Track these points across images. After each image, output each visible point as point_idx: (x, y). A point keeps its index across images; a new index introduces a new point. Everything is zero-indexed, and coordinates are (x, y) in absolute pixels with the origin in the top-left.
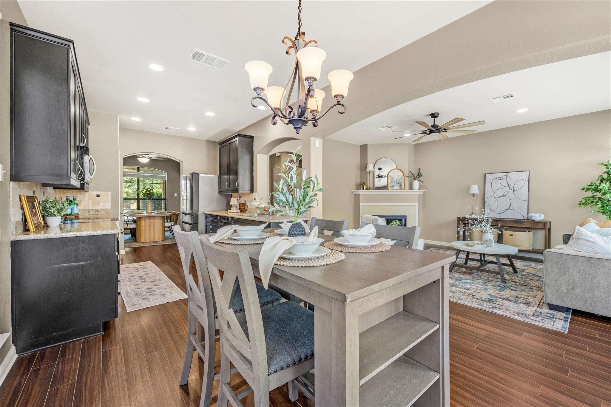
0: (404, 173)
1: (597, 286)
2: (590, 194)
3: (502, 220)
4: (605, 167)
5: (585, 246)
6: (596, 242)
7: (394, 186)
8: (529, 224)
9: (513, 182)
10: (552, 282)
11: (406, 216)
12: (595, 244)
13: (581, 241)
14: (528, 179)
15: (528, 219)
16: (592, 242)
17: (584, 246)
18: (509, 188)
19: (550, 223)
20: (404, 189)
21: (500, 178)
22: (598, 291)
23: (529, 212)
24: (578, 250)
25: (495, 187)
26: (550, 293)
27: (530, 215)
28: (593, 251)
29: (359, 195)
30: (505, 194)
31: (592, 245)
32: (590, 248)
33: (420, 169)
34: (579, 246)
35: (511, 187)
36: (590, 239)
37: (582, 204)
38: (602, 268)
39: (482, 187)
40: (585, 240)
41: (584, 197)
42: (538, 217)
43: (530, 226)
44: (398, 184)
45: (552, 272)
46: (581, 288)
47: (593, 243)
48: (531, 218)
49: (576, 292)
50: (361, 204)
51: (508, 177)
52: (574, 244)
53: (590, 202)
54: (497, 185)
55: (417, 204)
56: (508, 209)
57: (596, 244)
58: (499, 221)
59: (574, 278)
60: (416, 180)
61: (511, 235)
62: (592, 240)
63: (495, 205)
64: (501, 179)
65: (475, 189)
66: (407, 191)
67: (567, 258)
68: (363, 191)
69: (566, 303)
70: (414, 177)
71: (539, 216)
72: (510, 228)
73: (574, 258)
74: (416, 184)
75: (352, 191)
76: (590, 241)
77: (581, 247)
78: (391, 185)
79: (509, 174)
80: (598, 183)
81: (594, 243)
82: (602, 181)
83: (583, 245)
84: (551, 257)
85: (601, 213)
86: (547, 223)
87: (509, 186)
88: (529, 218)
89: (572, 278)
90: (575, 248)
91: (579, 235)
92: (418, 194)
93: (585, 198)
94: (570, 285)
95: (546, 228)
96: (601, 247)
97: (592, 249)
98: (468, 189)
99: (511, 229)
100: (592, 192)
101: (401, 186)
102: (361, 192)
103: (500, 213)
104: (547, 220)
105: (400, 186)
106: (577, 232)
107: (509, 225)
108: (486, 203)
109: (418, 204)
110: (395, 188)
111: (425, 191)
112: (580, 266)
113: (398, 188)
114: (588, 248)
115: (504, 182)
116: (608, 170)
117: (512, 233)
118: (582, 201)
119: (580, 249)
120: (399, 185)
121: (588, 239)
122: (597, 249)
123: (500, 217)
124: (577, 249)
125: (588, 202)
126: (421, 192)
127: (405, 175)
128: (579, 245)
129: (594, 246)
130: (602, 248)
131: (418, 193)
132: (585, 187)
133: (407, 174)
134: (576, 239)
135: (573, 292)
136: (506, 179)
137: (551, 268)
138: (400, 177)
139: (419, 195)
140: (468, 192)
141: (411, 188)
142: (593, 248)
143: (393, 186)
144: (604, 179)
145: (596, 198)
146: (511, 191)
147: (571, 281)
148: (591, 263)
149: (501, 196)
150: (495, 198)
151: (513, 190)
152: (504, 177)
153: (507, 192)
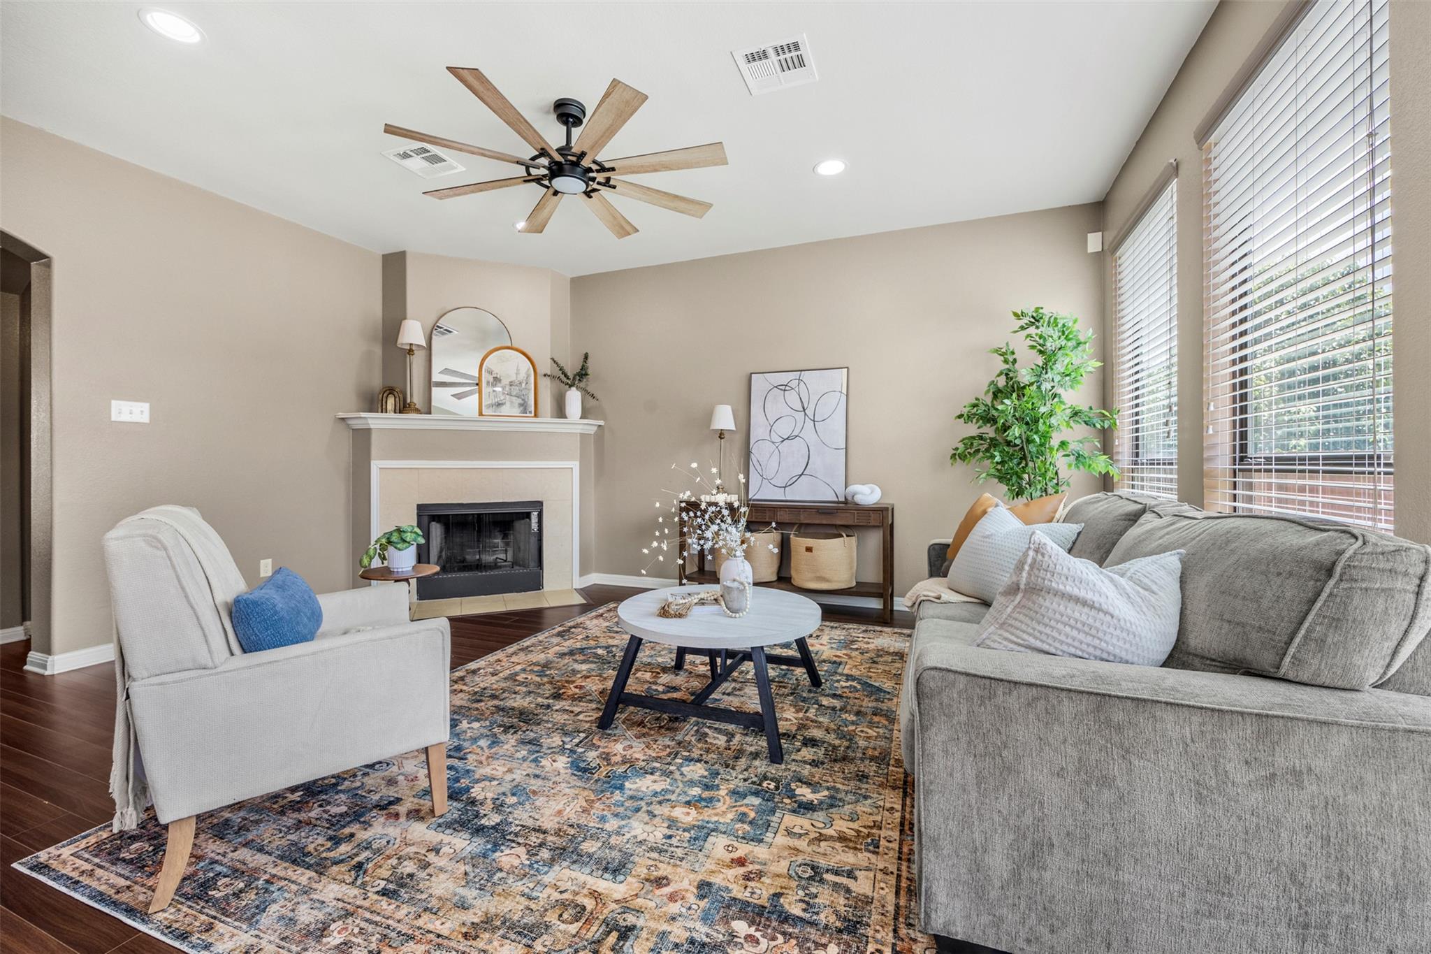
0: (537, 366)
1: (1133, 845)
2: (972, 429)
3: (788, 507)
4: (1002, 358)
5: (1065, 624)
6: (1104, 607)
7: (503, 404)
8: (848, 515)
9: (814, 399)
10: (952, 825)
11: (540, 504)
12: (1101, 615)
13: (1047, 603)
14: (844, 391)
15: (846, 502)
16: (1092, 607)
17: (1060, 626)
18: (805, 414)
19: (893, 509)
20: (536, 416)
21: (783, 388)
22: (1139, 868)
23: (849, 482)
24: (1038, 644)
25: (772, 413)
26: (942, 883)
27: (852, 488)
28: (1095, 648)
29: (368, 431)
30: (795, 433)
31: (1091, 621)
32: (1081, 636)
33: (586, 357)
34: (1041, 628)
35: (810, 412)
36: (1082, 594)
37: (957, 457)
38: (1156, 752)
39: (742, 413)
40: (1063, 595)
41: (961, 438)
42: (868, 495)
43: (850, 523)
44: (514, 399)
45: (951, 775)
46: (1068, 854)
47: (1093, 613)
48: (853, 496)
49: (1047, 876)
50: (375, 465)
51: (802, 384)
52: (1021, 617)
53: (973, 450)
54: (777, 406)
55: (575, 465)
56: (802, 474)
57: (1106, 613)
58: (781, 508)
59: (1041, 804)
60: (574, 389)
61: (809, 549)
62: (1089, 596)
63: (773, 464)
64: (787, 388)
65: (725, 419)
66: (547, 423)
67: (1013, 701)
68: (384, 415)
69: (1008, 934)
70: (566, 376)
71: (870, 491)
72: (806, 529)
73: (1036, 699)
74: (574, 398)
75: (342, 415)
76: (1084, 603)
77: (1048, 631)
78: (490, 402)
79: (805, 375)
80: (988, 400)
81: (1099, 610)
82: (995, 396)
83: (1058, 622)
84: (945, 700)
85: (997, 480)
86: (887, 509)
87: (804, 410)
88: (849, 498)
89: (1033, 805)
90: (1025, 636)
91: (1042, 574)
92: (579, 431)
93: (964, 440)
94: (1025, 837)
95: (885, 525)
96: (1122, 629)
97: (1089, 639)
98: (709, 416)
99: (811, 530)
100: (978, 424)
101: (524, 406)
102: (375, 421)
103: (785, 487)
104: (888, 501)
105: (521, 405)
106: (1034, 560)
107: (804, 519)
108: (753, 457)
109: (577, 463)
110: (505, 410)
111: (601, 423)
112: (1065, 741)
113: (516, 411)
114: (1075, 633)
115: (792, 397)
116: (1007, 366)
117: (810, 542)
118: (957, 449)
119: (1044, 638)
120: (520, 401)
121: (1076, 592)
122: (1108, 638)
123: (784, 499)
124: (1032, 641)
125: (969, 450)
126: (590, 426)
127: (538, 371)
128: (1039, 623)
129: (1098, 624)
130: (1125, 635)
131: (579, 429)
132: (965, 411)
133: (545, 366)
134: (1026, 591)
135: (1035, 875)
136: (797, 389)
137: (946, 751)
138: (522, 376)
139: (582, 435)
140: (709, 426)
141: (560, 412)
142: (1093, 632)
143: (499, 405)
144: (999, 391)
145: (985, 440)
146: (809, 424)
147: (1027, 820)
148: (1108, 722)
149: (787, 439)
150: (773, 442)
151: (814, 421)
152: (794, 384)
153: (799, 426)
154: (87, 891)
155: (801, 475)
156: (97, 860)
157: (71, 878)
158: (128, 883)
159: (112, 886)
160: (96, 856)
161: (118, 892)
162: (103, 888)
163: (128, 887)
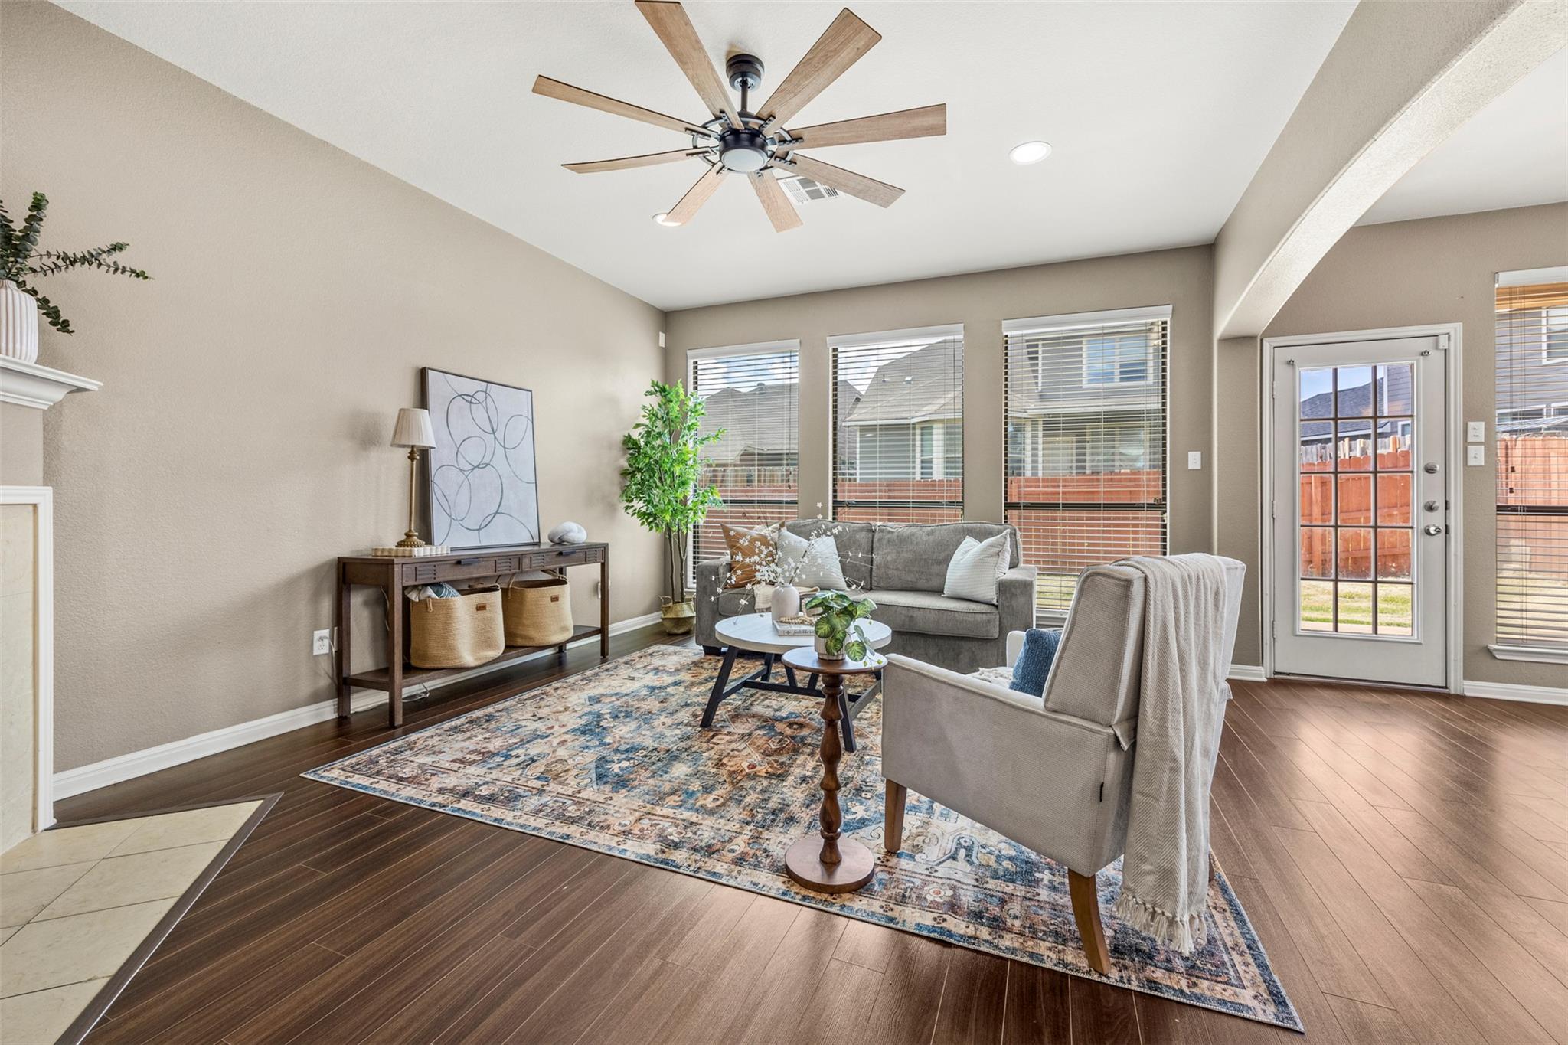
9: (502, 421)
14: (530, 420)
18: (495, 438)
21: (469, 398)
25: (458, 431)
30: (486, 460)
35: (499, 435)
51: (489, 400)
54: (462, 421)
56: (497, 512)
63: (464, 500)
64: (474, 400)
79: (493, 389)
87: (494, 432)
103: (479, 530)
108: (436, 490)
115: (479, 413)
123: (478, 544)
136: (484, 403)
146: (500, 450)
149: (478, 467)
150: (461, 470)
151: (505, 448)
152: (481, 396)
153: (490, 450)
154: (1244, 930)
155: (495, 514)
156: (1226, 958)
157: (1253, 955)
158: (1214, 912)
159: (1225, 919)
160: (1224, 963)
161: (1224, 910)
162: (1232, 923)
163: (1215, 908)
